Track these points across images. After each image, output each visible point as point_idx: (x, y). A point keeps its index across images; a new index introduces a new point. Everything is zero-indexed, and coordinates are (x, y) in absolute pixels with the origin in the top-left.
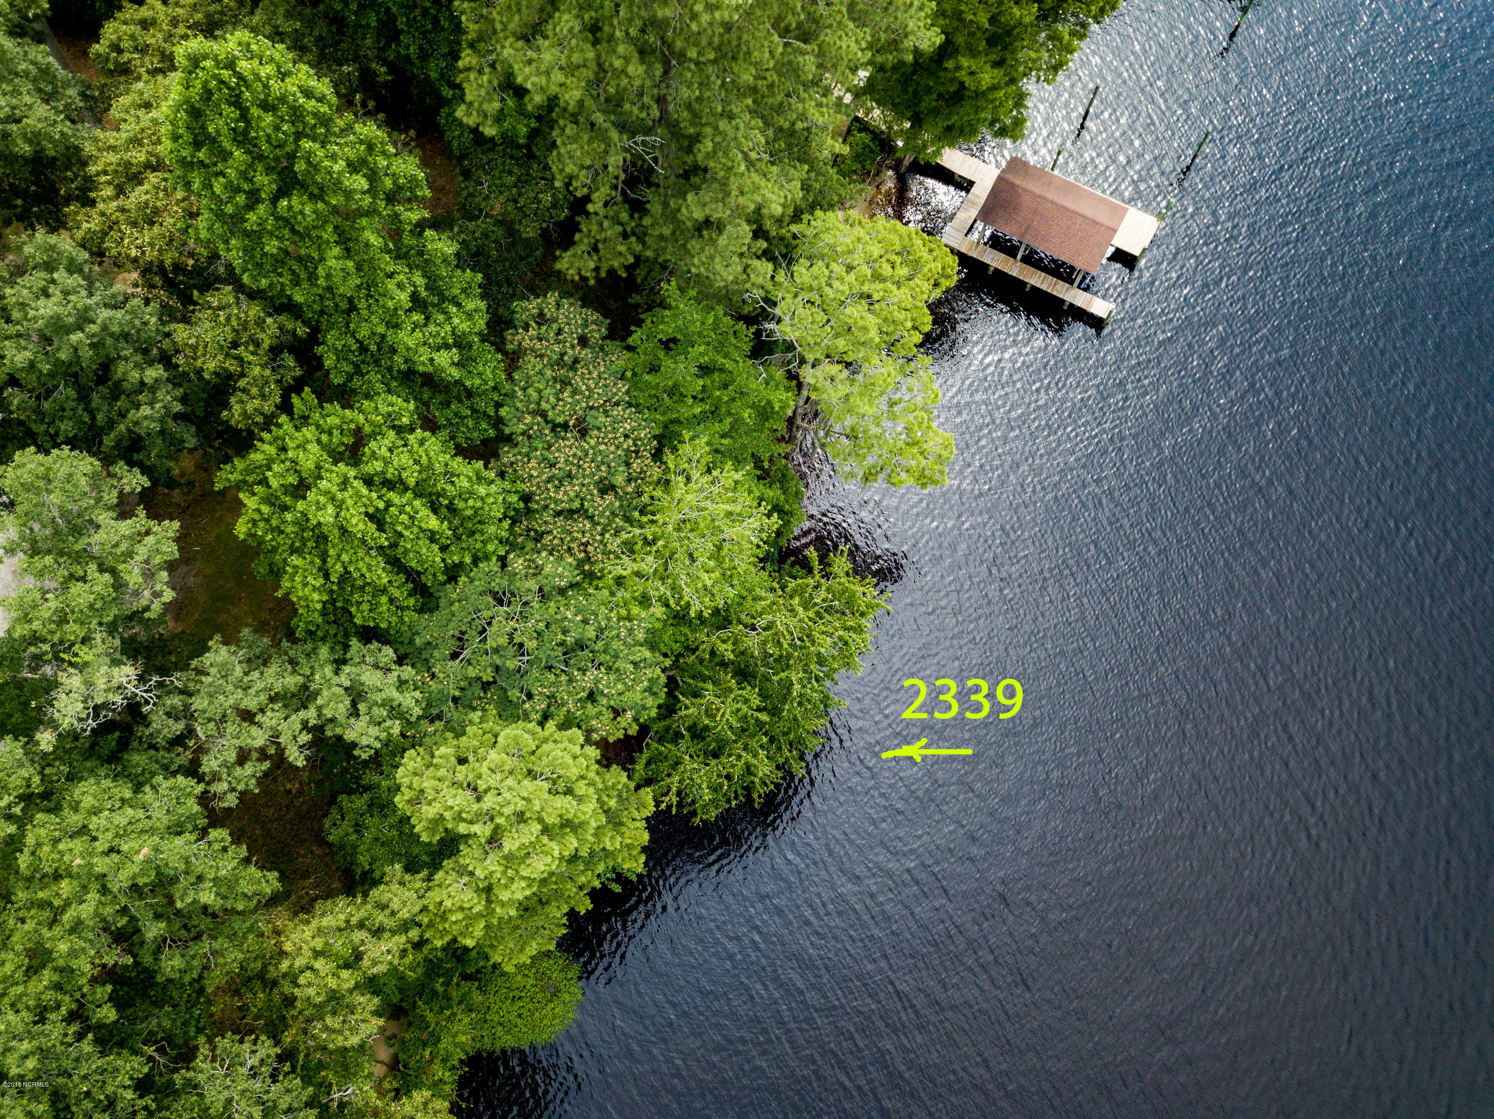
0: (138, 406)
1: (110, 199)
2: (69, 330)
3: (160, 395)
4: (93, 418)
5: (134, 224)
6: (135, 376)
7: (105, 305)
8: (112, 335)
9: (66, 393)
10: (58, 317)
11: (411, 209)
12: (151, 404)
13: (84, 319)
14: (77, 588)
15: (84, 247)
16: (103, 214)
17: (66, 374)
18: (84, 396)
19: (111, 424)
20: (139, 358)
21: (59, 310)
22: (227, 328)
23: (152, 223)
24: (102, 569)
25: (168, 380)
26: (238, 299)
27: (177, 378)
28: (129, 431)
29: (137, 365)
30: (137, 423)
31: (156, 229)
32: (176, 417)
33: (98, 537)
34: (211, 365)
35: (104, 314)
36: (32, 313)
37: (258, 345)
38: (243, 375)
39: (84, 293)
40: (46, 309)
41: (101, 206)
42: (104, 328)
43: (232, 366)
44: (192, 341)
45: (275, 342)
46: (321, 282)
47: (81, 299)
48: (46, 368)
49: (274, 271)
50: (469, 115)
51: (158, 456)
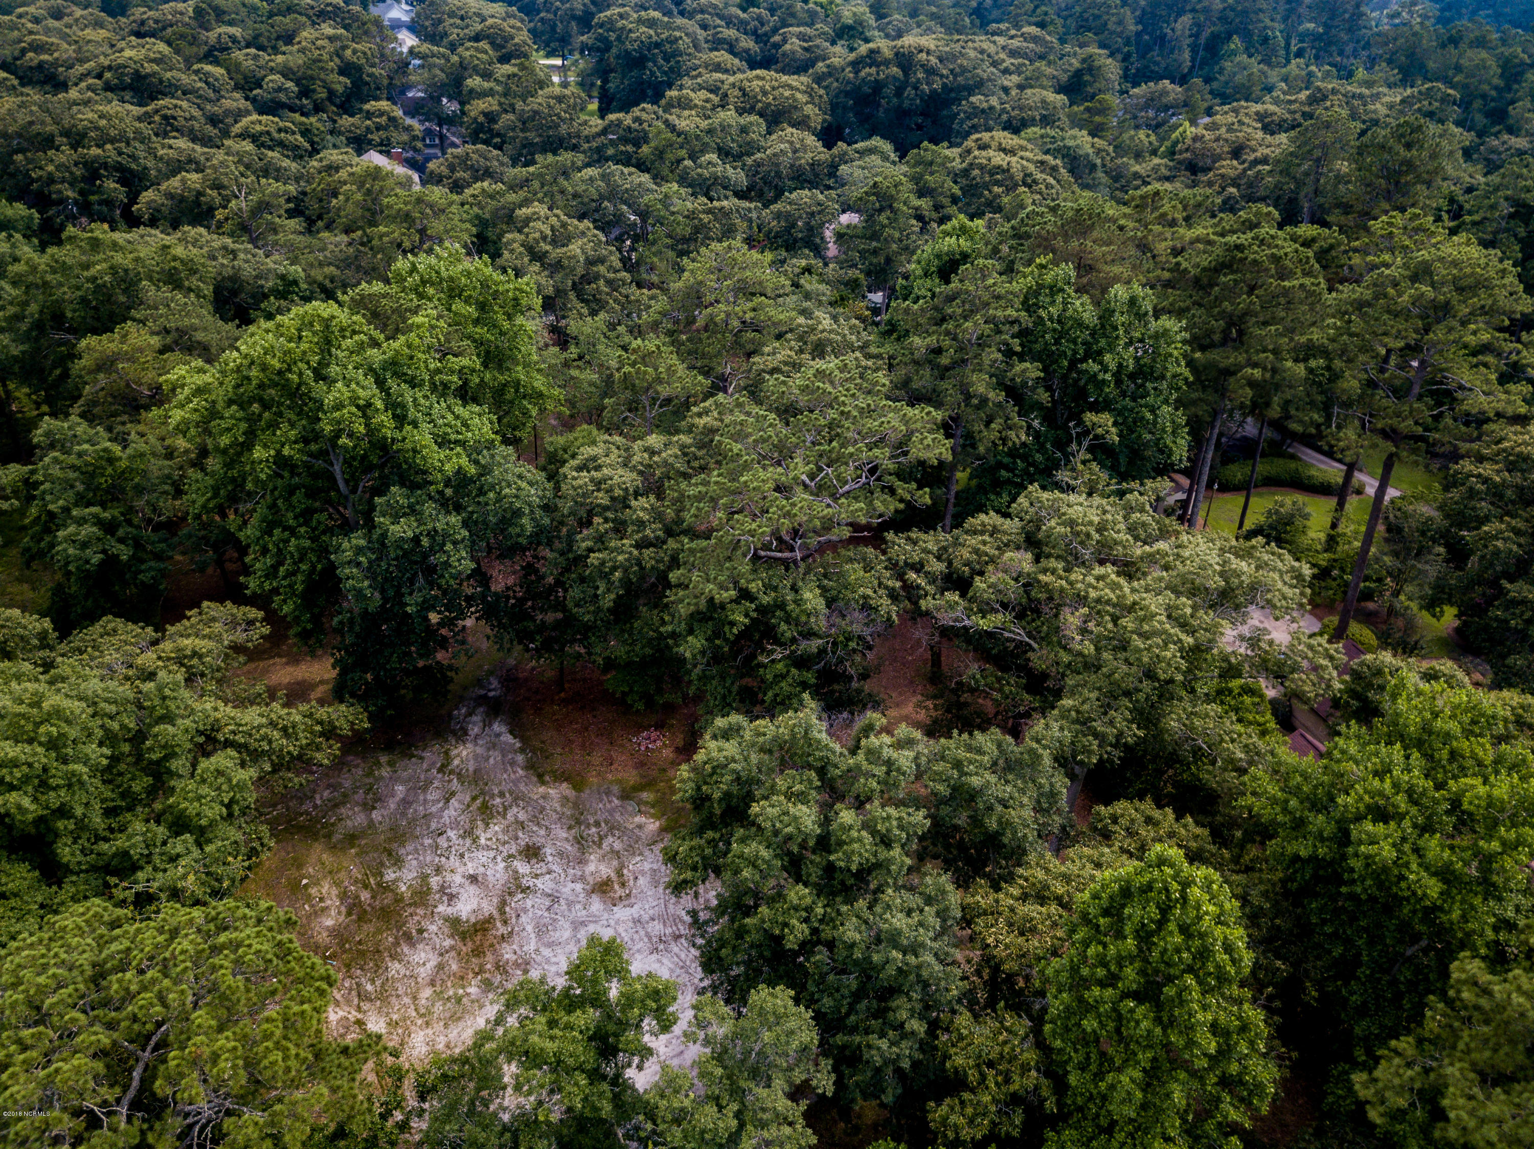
0: (882, 1035)
1: (1012, 896)
2: (897, 946)
3: (904, 1044)
4: (848, 1014)
5: (1010, 925)
6: (903, 1015)
7: (936, 955)
8: (918, 976)
9: (852, 981)
10: (899, 933)
11: (1236, 1107)
12: (892, 1044)
13: (914, 949)
14: (712, 1109)
15: (963, 909)
16: (997, 901)
17: (864, 971)
18: (857, 996)
19: (854, 1030)
20: (918, 1007)
21: (905, 929)
22: (998, 1049)
23: (1022, 934)
24: (738, 1115)
25: (921, 1042)
26: (1027, 1036)
27: (927, 1046)
28: (859, 1046)
29: (912, 1010)
30: (869, 1046)
31: (1020, 940)
32: (899, 1071)
33: (762, 1092)
34: (959, 1061)
35: (929, 958)
36: (888, 916)
37: (1007, 1081)
38: (973, 1091)
39: (931, 934)
40: (899, 921)
41: (1001, 896)
42: (919, 967)
43: (973, 1076)
44: (965, 1032)
45: (1022, 1092)
46: (1103, 1085)
47: (925, 937)
48: (858, 955)
49: (1074, 1044)
50: (1365, 1085)
51: (857, 1084)
